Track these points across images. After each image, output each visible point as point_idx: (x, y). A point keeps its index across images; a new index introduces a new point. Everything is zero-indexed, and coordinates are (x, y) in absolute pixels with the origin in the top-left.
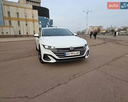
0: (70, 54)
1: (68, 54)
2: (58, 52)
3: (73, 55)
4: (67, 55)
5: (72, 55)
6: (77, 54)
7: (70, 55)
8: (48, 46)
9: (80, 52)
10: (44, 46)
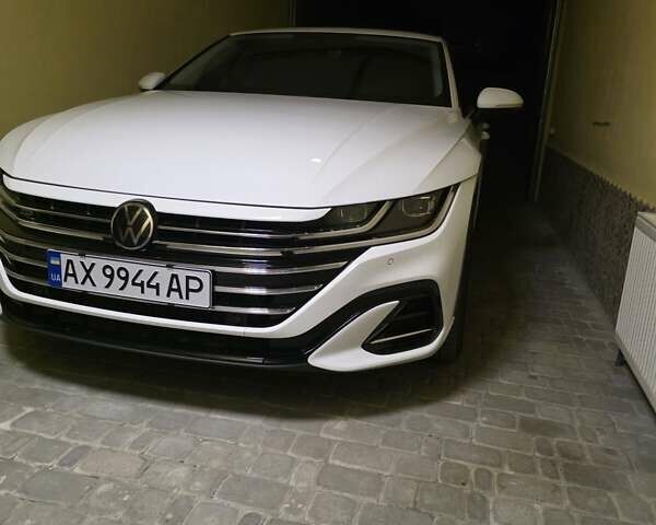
0: (96, 274)
1: (81, 274)
3: (132, 293)
4: (69, 284)
5: (114, 291)
6: (175, 299)
7: (99, 286)
9: (217, 279)
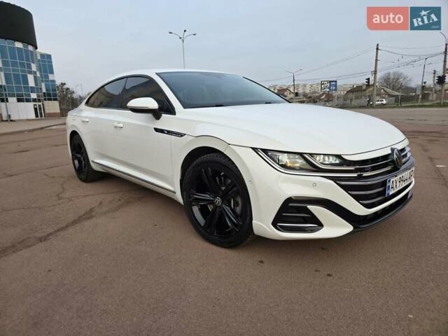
0: (398, 183)
1: (395, 185)
2: (360, 178)
3: (403, 186)
4: (392, 192)
5: (400, 187)
8: (301, 154)
10: (268, 154)
